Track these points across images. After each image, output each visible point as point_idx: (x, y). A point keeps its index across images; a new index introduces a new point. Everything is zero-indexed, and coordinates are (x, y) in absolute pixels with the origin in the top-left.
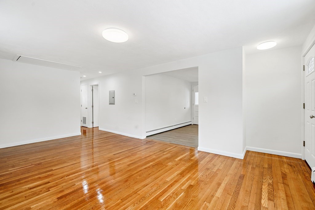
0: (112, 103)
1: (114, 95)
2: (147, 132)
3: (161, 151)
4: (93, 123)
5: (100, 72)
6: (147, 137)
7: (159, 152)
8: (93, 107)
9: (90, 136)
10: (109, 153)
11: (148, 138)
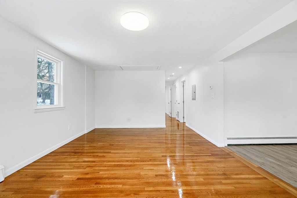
0: (194, 99)
1: (195, 90)
2: (228, 139)
3: (225, 174)
4: (184, 118)
5: (180, 67)
6: (228, 145)
7: (218, 175)
8: (184, 102)
9: (169, 130)
10: (161, 153)
11: (229, 147)
